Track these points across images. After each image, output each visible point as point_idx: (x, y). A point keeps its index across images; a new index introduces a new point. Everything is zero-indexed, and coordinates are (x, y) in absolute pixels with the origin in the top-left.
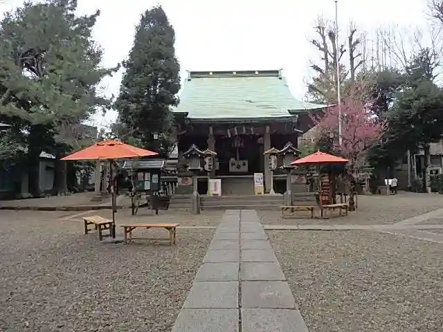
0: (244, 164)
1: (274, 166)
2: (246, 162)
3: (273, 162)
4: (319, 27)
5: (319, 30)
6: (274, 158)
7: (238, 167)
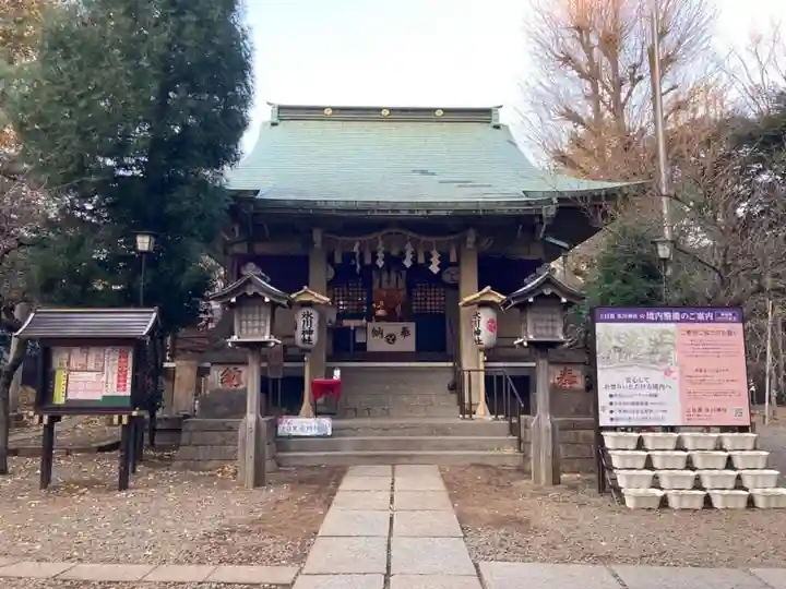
0: (405, 332)
1: (487, 337)
2: (412, 327)
3: (483, 326)
4: (579, 29)
5: (578, 35)
6: (486, 316)
7: (391, 339)
